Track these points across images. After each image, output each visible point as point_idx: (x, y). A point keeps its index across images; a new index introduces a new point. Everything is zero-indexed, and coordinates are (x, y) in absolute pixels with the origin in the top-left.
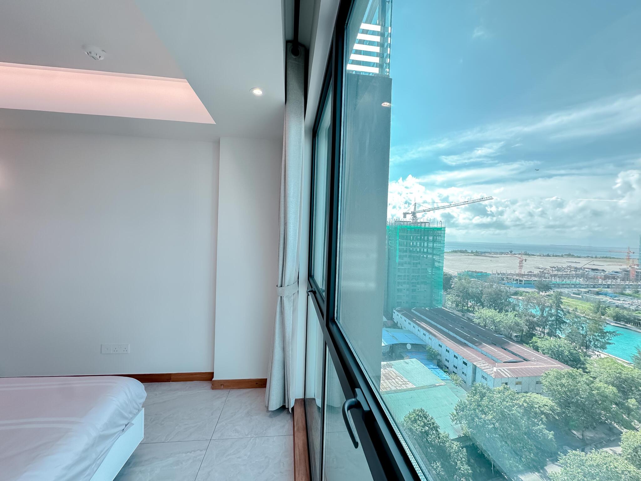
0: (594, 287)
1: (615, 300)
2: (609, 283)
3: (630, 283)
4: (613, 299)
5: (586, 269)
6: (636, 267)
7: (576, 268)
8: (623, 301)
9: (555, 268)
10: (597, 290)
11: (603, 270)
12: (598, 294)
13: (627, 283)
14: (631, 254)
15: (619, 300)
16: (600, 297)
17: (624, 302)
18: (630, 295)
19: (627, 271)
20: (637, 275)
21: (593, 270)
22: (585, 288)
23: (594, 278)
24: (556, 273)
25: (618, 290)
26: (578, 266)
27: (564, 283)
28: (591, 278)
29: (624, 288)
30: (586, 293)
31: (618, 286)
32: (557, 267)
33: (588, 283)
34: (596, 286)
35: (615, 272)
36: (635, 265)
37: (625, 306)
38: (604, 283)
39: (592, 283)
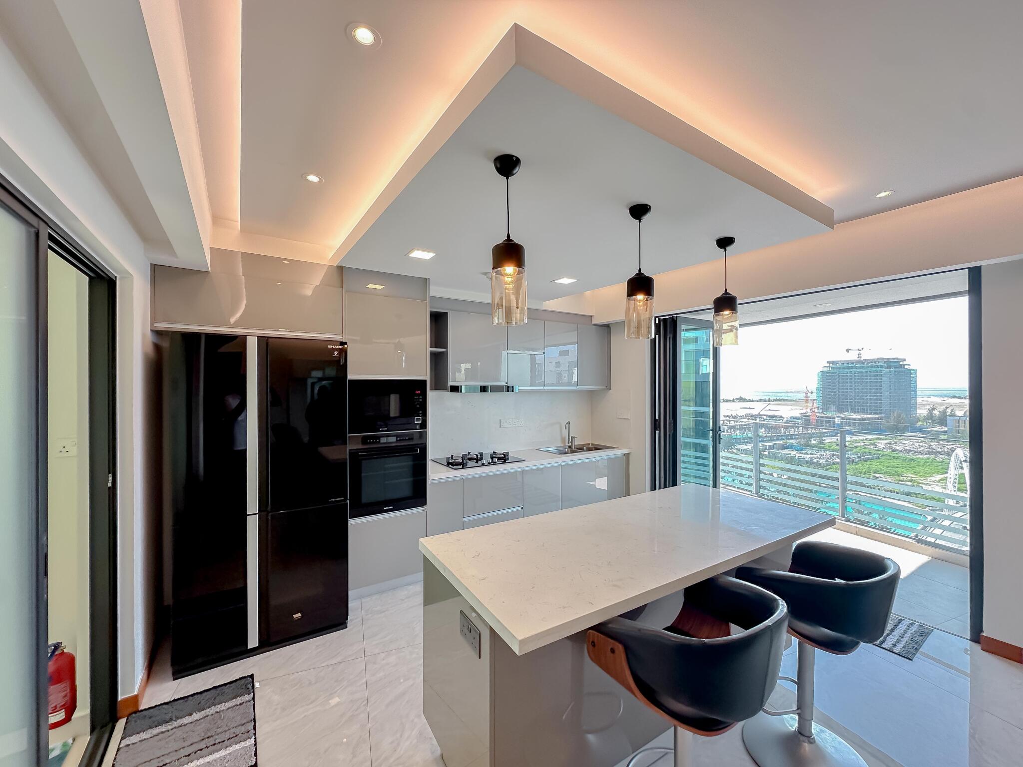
0: (777, 440)
1: (802, 454)
2: (792, 433)
3: (813, 431)
4: (800, 453)
5: (763, 417)
6: (816, 410)
7: (752, 416)
8: (811, 454)
9: (729, 417)
10: (781, 442)
11: (781, 417)
12: (784, 447)
13: (810, 432)
14: (809, 395)
15: (806, 453)
16: (786, 451)
17: (812, 456)
18: (816, 447)
19: (808, 416)
20: (817, 421)
21: (770, 416)
22: (768, 441)
23: (776, 428)
24: (733, 423)
25: (803, 441)
26: (754, 412)
27: (745, 436)
28: (772, 428)
29: (809, 439)
30: (772, 447)
31: (802, 436)
32: (732, 415)
33: (770, 435)
34: (779, 438)
35: (794, 418)
36: (815, 408)
37: (815, 460)
38: (787, 434)
39: (775, 435)
